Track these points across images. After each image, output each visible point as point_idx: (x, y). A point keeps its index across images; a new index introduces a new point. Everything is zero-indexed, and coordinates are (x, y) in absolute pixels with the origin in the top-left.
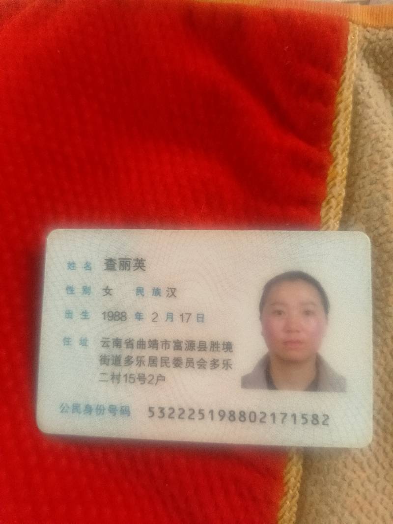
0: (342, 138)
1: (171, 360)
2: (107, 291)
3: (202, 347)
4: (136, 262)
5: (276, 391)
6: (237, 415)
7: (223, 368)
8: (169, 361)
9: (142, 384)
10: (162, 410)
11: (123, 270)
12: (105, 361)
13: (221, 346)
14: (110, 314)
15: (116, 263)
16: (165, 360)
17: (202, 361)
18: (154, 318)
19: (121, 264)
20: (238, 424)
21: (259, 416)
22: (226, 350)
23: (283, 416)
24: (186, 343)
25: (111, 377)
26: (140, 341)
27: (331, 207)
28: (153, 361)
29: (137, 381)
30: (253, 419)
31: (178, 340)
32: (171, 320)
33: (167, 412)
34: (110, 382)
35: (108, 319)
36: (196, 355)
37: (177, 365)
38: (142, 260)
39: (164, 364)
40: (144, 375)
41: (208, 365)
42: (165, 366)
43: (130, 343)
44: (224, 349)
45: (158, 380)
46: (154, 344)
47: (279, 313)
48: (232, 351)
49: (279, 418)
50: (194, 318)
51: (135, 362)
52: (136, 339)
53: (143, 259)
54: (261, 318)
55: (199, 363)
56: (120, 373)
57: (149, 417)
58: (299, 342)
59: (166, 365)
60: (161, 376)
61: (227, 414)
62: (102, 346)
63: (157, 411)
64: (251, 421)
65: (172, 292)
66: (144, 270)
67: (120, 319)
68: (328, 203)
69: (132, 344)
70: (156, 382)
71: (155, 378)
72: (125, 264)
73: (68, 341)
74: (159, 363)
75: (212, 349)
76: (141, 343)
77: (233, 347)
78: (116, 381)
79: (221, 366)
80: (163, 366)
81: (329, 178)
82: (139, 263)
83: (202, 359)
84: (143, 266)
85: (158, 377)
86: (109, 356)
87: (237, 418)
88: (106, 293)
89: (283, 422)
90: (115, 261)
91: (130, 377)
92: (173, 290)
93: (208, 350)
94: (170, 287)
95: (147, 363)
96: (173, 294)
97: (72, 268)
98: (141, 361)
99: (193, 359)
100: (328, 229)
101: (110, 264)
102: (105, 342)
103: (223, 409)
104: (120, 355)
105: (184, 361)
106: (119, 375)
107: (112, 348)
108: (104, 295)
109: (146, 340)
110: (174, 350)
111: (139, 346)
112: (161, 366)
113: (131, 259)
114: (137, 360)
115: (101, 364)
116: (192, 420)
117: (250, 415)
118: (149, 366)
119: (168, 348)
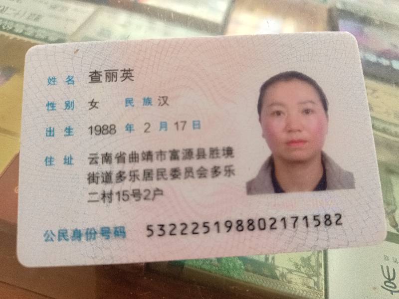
1: (168, 172)
2: (93, 104)
3: (201, 154)
4: (123, 72)
6: (245, 224)
7: (225, 175)
8: (165, 173)
9: (137, 200)
10: (162, 227)
11: (109, 81)
12: (93, 179)
13: (221, 153)
14: (98, 128)
16: (161, 172)
17: (202, 169)
18: (146, 128)
19: (107, 76)
20: (247, 234)
21: (269, 223)
22: (227, 156)
23: (294, 220)
24: (183, 152)
25: (101, 196)
26: (132, 154)
28: (148, 175)
29: (131, 197)
30: (262, 226)
31: (174, 150)
32: (165, 129)
33: (168, 229)
34: (102, 202)
36: (195, 164)
37: (175, 176)
38: (129, 70)
39: (161, 176)
40: (139, 190)
41: (209, 174)
42: (162, 179)
43: (121, 158)
44: (224, 155)
45: (155, 195)
46: (148, 156)
47: (278, 113)
48: (233, 156)
49: (290, 222)
50: (189, 125)
51: (128, 178)
53: (131, 69)
55: (199, 172)
59: (163, 177)
60: (158, 190)
61: (235, 225)
63: (156, 229)
64: (260, 229)
65: (164, 101)
66: (133, 80)
67: (109, 132)
69: (124, 158)
70: (152, 197)
71: (152, 193)
72: (111, 75)
73: (51, 161)
74: (155, 176)
75: (212, 156)
76: (134, 156)
77: (233, 152)
78: (107, 199)
79: (223, 173)
80: (160, 179)
82: (127, 74)
83: (202, 167)
84: (131, 76)
85: (155, 191)
86: (98, 173)
87: (245, 228)
88: (91, 107)
89: (294, 226)
90: (101, 74)
91: (123, 195)
92: (165, 99)
93: (207, 157)
94: (161, 96)
95: (141, 177)
97: (52, 83)
98: (134, 176)
99: (192, 168)
101: (95, 77)
102: (93, 159)
103: (229, 219)
104: (110, 171)
105: (183, 171)
106: (111, 194)
107: (101, 164)
108: (90, 109)
109: (139, 152)
110: (171, 160)
111: (131, 160)
112: (158, 179)
113: (117, 70)
114: (130, 175)
115: (89, 183)
116: (196, 235)
117: (259, 223)
118: (144, 180)
119: (164, 159)
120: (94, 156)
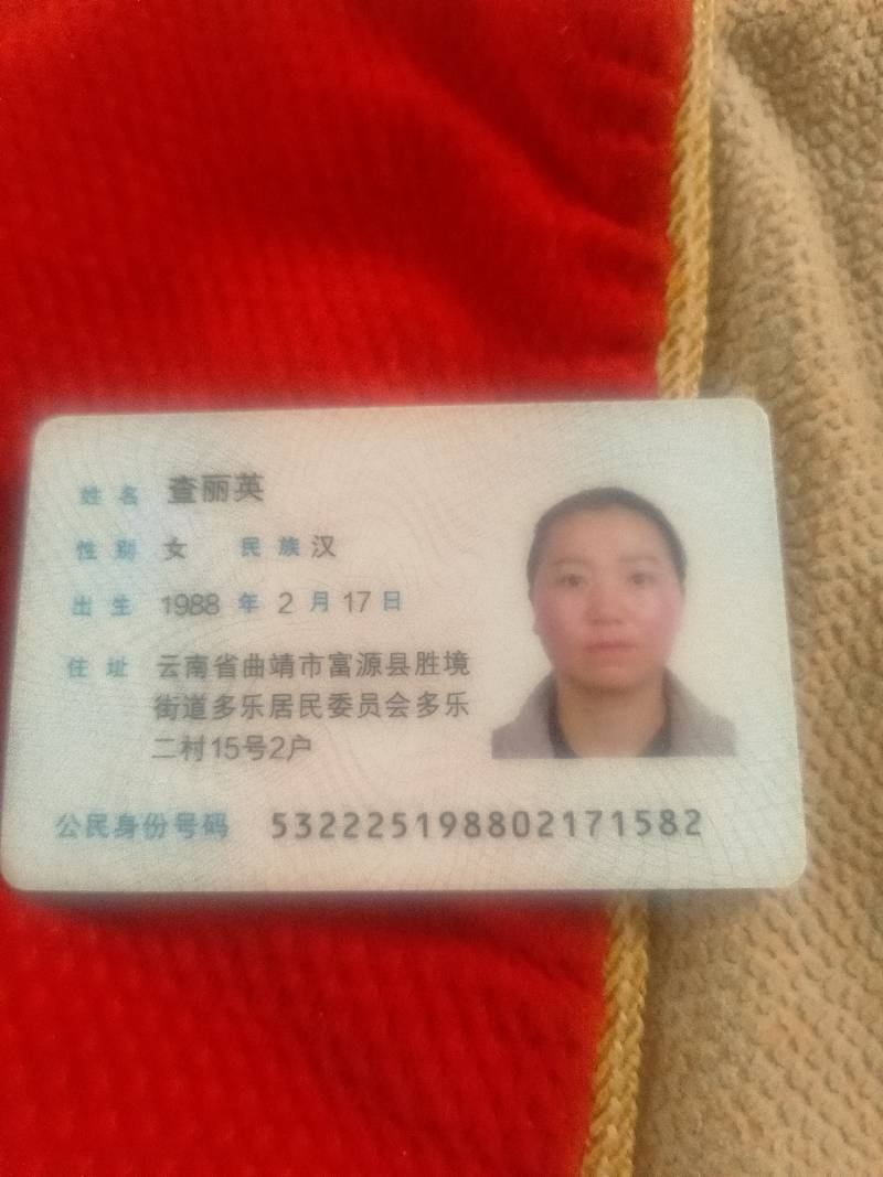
0: (692, 207)
1: (324, 702)
2: (174, 549)
3: (398, 665)
4: (240, 481)
5: (573, 761)
6: (484, 823)
7: (447, 714)
8: (318, 704)
9: (254, 759)
10: (304, 819)
11: (210, 501)
12: (166, 710)
13: (442, 663)
14: (181, 601)
15: (195, 487)
16: (311, 701)
17: (397, 699)
18: (282, 605)
19: (206, 488)
20: (487, 844)
21: (536, 821)
22: (452, 670)
23: (592, 817)
24: (359, 658)
25: (181, 747)
26: (251, 660)
27: (677, 353)
28: (281, 706)
29: (244, 752)
30: (521, 828)
31: (340, 654)
32: (323, 607)
33: (317, 823)
34: (182, 758)
35: (177, 613)
36: (384, 686)
37: (339, 711)
38: (255, 476)
39: (308, 710)
40: (261, 737)
41: (413, 707)
42: (311, 715)
43: (226, 666)
44: (448, 668)
45: (294, 748)
46: (284, 664)
47: (574, 581)
48: (468, 673)
49: (583, 822)
50: (376, 601)
51: (240, 710)
52: (242, 656)
53: (258, 473)
54: (531, 595)
55: (390, 705)
56: (203, 736)
57: (275, 837)
58: (621, 645)
59: (312, 711)
60: (300, 738)
61: (461, 821)
62: (162, 676)
63: (292, 822)
64: (517, 834)
65: (325, 546)
66: (261, 499)
67: (205, 610)
68: (672, 343)
69: (233, 667)
70: (288, 753)
71: (288, 745)
72: (215, 487)
73: (80, 668)
74: (295, 708)
75: (421, 670)
76: (254, 664)
77: (469, 662)
78: (192, 756)
79: (443, 708)
80: (307, 715)
81: (669, 293)
82: (249, 484)
83: (398, 694)
84: (258, 490)
85: (294, 741)
86: (177, 698)
87: (484, 830)
88: (171, 554)
89: (592, 833)
90: (193, 482)
91: (227, 747)
92: (328, 541)
93: (411, 672)
94: (319, 536)
95: (266, 710)
96: (327, 549)
97: (90, 500)
98: (253, 706)
99: (376, 695)
100: (674, 396)
101: (181, 490)
102: (169, 665)
103: (449, 809)
104: (203, 696)
105: (356, 701)
106: (201, 742)
107: (184, 678)
108: (167, 559)
109: (265, 656)
110: (332, 675)
111: (248, 671)
112: (302, 716)
113: (229, 476)
114: (244, 705)
115: (158, 717)
116: (378, 840)
117: (515, 820)
118: (271, 716)
119: (318, 673)
120: (170, 661)
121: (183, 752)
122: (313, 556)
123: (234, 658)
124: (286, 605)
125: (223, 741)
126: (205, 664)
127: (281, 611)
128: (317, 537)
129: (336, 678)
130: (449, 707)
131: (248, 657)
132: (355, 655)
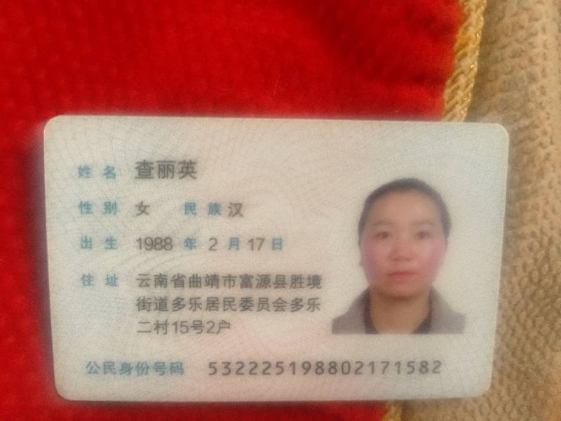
1: (237, 302)
2: (142, 208)
3: (280, 282)
6: (326, 367)
7: (308, 310)
8: (234, 303)
9: (198, 333)
10: (227, 365)
11: (163, 178)
12: (144, 306)
13: (306, 282)
14: (149, 241)
15: (153, 168)
16: (230, 302)
18: (211, 245)
19: (160, 169)
20: (327, 377)
21: (354, 367)
22: (312, 286)
23: (384, 364)
24: (258, 278)
25: (154, 327)
26: (193, 278)
27: (458, 88)
28: (212, 304)
29: (191, 329)
30: (346, 370)
31: (247, 275)
32: (236, 247)
33: (234, 367)
34: (154, 333)
35: (146, 248)
36: (272, 294)
37: (246, 307)
38: (191, 163)
40: (201, 321)
41: (288, 307)
43: (179, 281)
44: (309, 284)
45: (220, 328)
46: (213, 280)
48: (320, 288)
49: (379, 367)
50: (267, 244)
51: (188, 306)
52: (188, 275)
53: (193, 161)
54: (360, 243)
55: (276, 305)
56: (166, 321)
57: (210, 375)
58: (408, 273)
59: (231, 308)
60: (224, 322)
61: (314, 366)
62: (140, 286)
63: (220, 367)
64: (343, 373)
65: (236, 209)
66: (195, 178)
67: (164, 247)
68: (454, 81)
69: (183, 281)
70: (217, 330)
71: (217, 326)
72: (166, 169)
73: (89, 281)
74: (221, 306)
75: (293, 285)
76: (195, 280)
77: (321, 281)
78: (161, 332)
79: (306, 306)
80: (227, 309)
81: (457, 45)
82: (188, 167)
83: (280, 299)
84: (193, 172)
85: (220, 323)
86: (149, 299)
87: (326, 371)
88: (139, 212)
89: (383, 372)
90: (152, 166)
91: (182, 326)
92: (238, 207)
93: (288, 286)
94: (233, 203)
95: (204, 306)
96: (238, 212)
97: (85, 175)
98: (195, 304)
99: (267, 299)
100: (452, 118)
101: (144, 170)
102: (143, 280)
103: (308, 360)
104: (166, 297)
105: (256, 301)
106: (166, 324)
107: (154, 288)
108: (138, 215)
109: (202, 275)
110: (241, 287)
111: (192, 284)
113: (175, 162)
114: (190, 303)
115: (139, 310)
116: (267, 376)
117: (343, 366)
118: (206, 309)
119: (233, 286)
120: (144, 277)
121: (155, 329)
122: (230, 215)
123: (183, 276)
124: (214, 245)
125: (179, 324)
126: (166, 280)
127: (210, 249)
128: (231, 204)
129: (244, 289)
130: (308, 306)
131: (191, 276)
132: (256, 277)
